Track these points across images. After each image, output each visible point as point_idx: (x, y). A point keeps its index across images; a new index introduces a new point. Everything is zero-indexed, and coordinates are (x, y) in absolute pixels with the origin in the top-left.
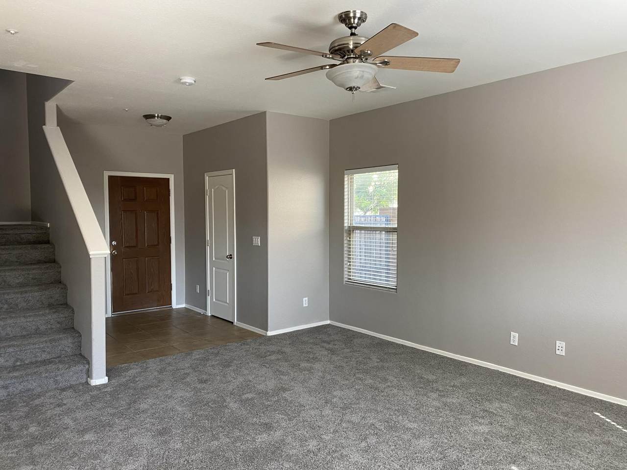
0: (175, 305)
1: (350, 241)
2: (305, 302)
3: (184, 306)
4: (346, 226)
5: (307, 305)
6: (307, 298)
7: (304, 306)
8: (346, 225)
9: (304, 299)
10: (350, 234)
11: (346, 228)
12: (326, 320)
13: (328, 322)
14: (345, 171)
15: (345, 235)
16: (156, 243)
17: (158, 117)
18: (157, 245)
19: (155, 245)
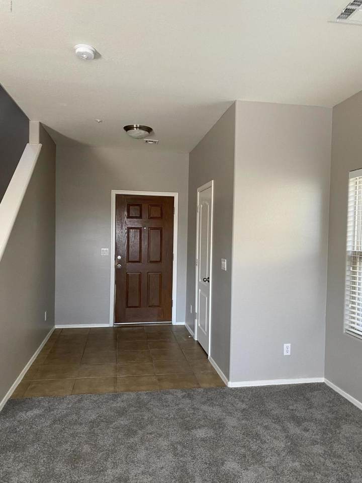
0: (174, 322)
1: (355, 273)
2: (287, 349)
3: (183, 323)
4: (349, 251)
5: (289, 354)
6: (289, 345)
7: (285, 354)
8: (349, 249)
9: (285, 345)
10: (355, 263)
11: (350, 254)
12: (320, 376)
13: (322, 380)
14: (350, 173)
15: (348, 263)
16: (159, 260)
17: (136, 128)
18: (159, 262)
19: (157, 262)
